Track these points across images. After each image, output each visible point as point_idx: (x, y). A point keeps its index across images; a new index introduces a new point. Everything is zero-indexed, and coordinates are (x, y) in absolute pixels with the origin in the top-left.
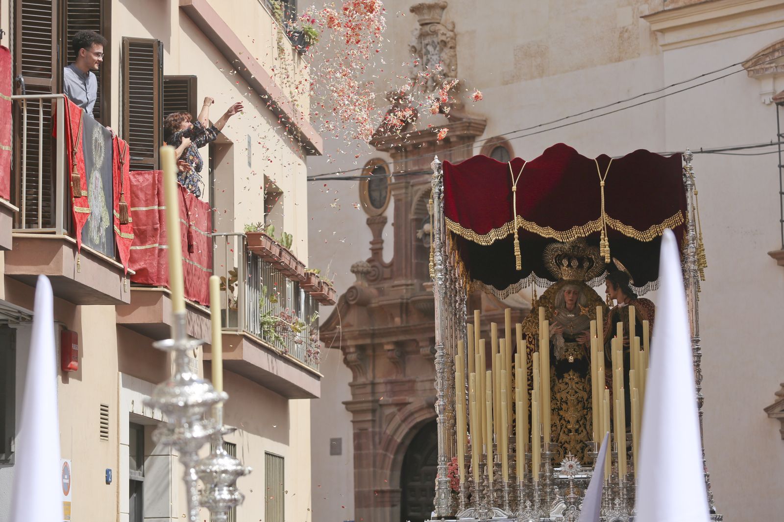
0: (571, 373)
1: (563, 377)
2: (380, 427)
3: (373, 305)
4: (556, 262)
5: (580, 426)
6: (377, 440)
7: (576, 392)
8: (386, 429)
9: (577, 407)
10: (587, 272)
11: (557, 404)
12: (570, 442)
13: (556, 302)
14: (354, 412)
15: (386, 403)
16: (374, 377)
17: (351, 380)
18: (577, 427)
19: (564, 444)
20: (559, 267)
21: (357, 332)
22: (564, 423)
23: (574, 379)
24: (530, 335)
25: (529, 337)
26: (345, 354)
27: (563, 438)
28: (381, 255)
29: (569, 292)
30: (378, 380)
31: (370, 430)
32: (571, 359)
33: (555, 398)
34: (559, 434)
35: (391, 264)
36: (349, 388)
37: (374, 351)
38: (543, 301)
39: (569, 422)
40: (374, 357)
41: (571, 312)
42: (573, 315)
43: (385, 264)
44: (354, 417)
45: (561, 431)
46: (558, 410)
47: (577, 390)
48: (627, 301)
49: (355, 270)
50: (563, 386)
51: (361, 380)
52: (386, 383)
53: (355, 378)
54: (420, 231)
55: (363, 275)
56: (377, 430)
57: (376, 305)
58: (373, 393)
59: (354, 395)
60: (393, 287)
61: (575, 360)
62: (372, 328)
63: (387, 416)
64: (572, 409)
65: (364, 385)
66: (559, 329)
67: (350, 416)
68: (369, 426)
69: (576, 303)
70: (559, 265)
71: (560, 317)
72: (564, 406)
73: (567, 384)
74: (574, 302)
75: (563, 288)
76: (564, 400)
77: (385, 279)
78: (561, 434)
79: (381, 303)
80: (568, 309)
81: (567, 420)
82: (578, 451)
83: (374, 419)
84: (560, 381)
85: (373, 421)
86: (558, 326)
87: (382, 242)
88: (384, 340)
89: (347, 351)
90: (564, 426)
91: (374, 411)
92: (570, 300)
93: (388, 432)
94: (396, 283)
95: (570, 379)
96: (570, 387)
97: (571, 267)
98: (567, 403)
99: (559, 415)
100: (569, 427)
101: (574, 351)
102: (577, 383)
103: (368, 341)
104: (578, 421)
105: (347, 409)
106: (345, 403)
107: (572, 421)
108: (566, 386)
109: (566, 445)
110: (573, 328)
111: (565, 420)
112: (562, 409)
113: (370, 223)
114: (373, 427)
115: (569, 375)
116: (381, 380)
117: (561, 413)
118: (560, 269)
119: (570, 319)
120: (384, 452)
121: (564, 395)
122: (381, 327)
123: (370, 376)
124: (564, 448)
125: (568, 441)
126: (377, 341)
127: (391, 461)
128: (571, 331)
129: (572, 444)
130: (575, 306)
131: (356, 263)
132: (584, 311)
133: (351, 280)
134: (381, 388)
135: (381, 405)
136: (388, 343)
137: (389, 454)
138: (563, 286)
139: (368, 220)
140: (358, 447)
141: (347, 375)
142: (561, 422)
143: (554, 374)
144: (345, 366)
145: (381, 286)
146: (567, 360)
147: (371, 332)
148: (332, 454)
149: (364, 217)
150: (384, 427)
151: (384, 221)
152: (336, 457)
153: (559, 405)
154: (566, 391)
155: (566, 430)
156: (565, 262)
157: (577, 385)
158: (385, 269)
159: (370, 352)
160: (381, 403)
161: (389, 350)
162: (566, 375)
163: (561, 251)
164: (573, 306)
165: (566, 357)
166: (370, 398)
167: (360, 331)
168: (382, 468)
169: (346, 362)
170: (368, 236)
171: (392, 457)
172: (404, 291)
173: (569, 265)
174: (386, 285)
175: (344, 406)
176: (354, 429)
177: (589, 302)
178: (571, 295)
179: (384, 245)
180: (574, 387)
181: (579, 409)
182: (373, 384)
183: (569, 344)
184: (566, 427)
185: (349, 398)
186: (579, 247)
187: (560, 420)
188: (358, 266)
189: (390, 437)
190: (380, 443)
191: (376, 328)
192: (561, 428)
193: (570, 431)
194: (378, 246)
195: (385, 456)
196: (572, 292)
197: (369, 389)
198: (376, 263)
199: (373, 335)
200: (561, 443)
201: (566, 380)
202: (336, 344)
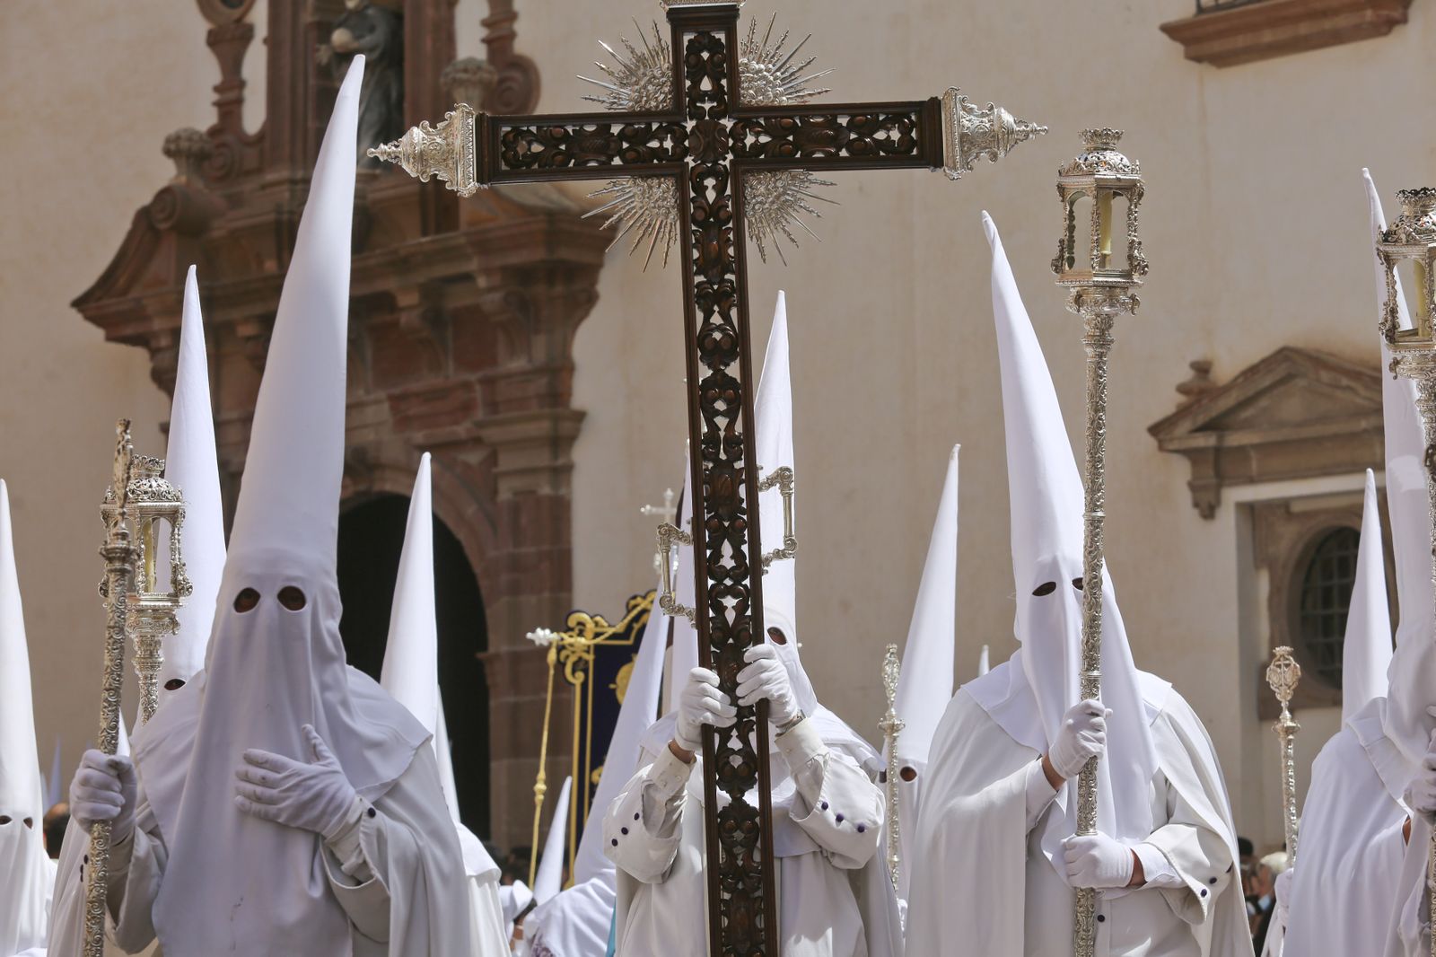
3: (216, 234)
26: (154, 356)
28: (240, 117)
30: (226, 416)
35: (261, 136)
43: (247, 136)
49: (175, 149)
54: (323, 47)
55: (192, 160)
57: (221, 231)
60: (264, 187)
77: (248, 173)
79: (234, 225)
87: (241, 84)
88: (235, 314)
89: (154, 344)
94: (270, 177)
113: (214, 41)
116: (234, 415)
126: (220, 317)
131: (176, 133)
133: (166, 172)
134: (234, 434)
136: (247, 320)
139: (210, 33)
144: (154, 388)
145: (236, 189)
149: (201, 27)
151: (246, 34)
158: (247, 150)
161: (248, 339)
169: (155, 373)
170: (211, 72)
172: (287, 195)
174: (249, 186)
179: (247, 93)
188: (180, 138)
194: (231, 95)
198: (228, 137)
202: (129, 331)
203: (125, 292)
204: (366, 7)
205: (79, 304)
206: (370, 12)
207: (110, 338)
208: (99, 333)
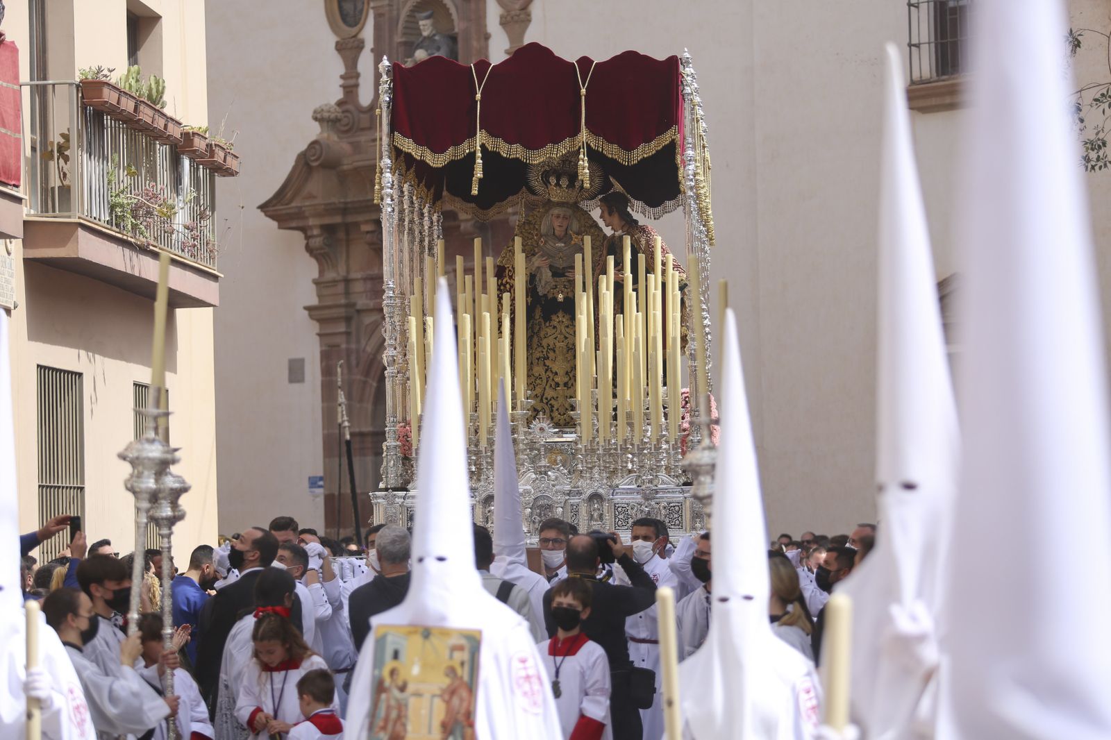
0: (560, 314)
1: (550, 320)
2: (358, 342)
3: (345, 167)
4: (542, 179)
5: (570, 379)
6: (354, 362)
7: (566, 338)
8: (366, 344)
9: (567, 355)
10: (580, 192)
11: (543, 352)
12: (557, 397)
13: (543, 229)
14: (321, 321)
15: (365, 308)
16: (348, 272)
17: (316, 275)
18: (566, 379)
19: (550, 400)
20: (546, 185)
21: (323, 207)
22: (551, 375)
23: (563, 322)
24: (510, 268)
25: (510, 271)
26: (307, 238)
27: (550, 393)
28: (357, 95)
29: (558, 217)
30: (353, 275)
31: (344, 346)
32: (560, 297)
33: (541, 344)
34: (545, 389)
35: (370, 108)
36: (314, 287)
37: (347, 233)
38: (527, 227)
39: (556, 374)
40: (348, 242)
41: (560, 240)
42: (563, 245)
43: (362, 107)
44: (320, 329)
45: (546, 385)
46: (545, 359)
47: (567, 335)
48: (625, 229)
49: (319, 117)
50: (550, 331)
51: (330, 275)
52: (365, 279)
53: (321, 272)
54: (409, 60)
55: (330, 123)
56: (353, 346)
57: (349, 167)
58: (347, 293)
59: (320, 296)
61: (564, 298)
62: (342, 200)
63: (367, 325)
64: (560, 358)
65: (334, 282)
66: (545, 260)
67: (315, 327)
68: (342, 342)
69: (567, 229)
70: (546, 183)
71: (548, 246)
72: (551, 355)
73: (555, 327)
74: (564, 228)
75: (551, 212)
76: (551, 347)
77: (363, 129)
78: (547, 388)
79: (356, 164)
80: (556, 237)
81: (554, 371)
82: (567, 409)
83: (349, 330)
84: (547, 324)
85: (348, 334)
86: (544, 257)
87: (358, 76)
88: (360, 218)
89: (309, 233)
90: (551, 378)
91: (348, 320)
92: (559, 226)
93: (369, 349)
95: (559, 322)
96: (559, 331)
97: (560, 186)
98: (554, 351)
99: (545, 365)
100: (557, 380)
101: (565, 287)
102: (568, 327)
103: (337, 219)
104: (567, 373)
105: (311, 317)
106: (306, 308)
107: (561, 372)
108: (554, 331)
109: (553, 402)
110: (563, 261)
111: (551, 371)
112: (548, 358)
113: (340, 48)
114: (348, 342)
115: (558, 317)
116: (358, 275)
117: (547, 362)
118: (547, 188)
119: (560, 250)
120: (363, 378)
121: (550, 341)
122: (356, 199)
123: (342, 271)
124: (550, 404)
125: (555, 397)
126: (350, 219)
127: (373, 390)
128: (560, 264)
129: (561, 400)
130: (566, 233)
131: (320, 107)
132: (575, 240)
133: (314, 131)
134: (358, 287)
135: (359, 311)
136: (367, 222)
137: (370, 381)
138: (550, 209)
139: (337, 43)
140: (327, 371)
141: (311, 268)
142: (548, 373)
143: (540, 316)
144: (307, 255)
145: (357, 139)
146: (555, 299)
147: (342, 206)
148: (291, 381)
149: (331, 39)
150: (363, 342)
151: (360, 46)
152: (296, 386)
153: (545, 353)
154: (554, 336)
155: (553, 384)
156: (553, 180)
157: (568, 330)
158: (362, 116)
159: (341, 235)
160: (358, 307)
161: (368, 232)
162: (554, 317)
163: (548, 166)
164: (563, 233)
165: (555, 295)
166: (343, 301)
167: (325, 204)
168: (361, 400)
169: (309, 249)
170: (338, 67)
171: (375, 384)
173: (558, 184)
174: (364, 138)
175: (306, 313)
176: (321, 346)
177: (583, 229)
178: (560, 220)
179: (361, 81)
180: (563, 331)
181: (569, 359)
182: (347, 281)
183: (558, 279)
184: (553, 380)
185: (314, 301)
186: (571, 162)
187: (547, 370)
188: (322, 110)
189: (371, 356)
190: (358, 365)
191: (349, 200)
192: (547, 382)
193: (557, 385)
194: (352, 82)
195: (365, 383)
196: (561, 216)
197: (341, 288)
198: (350, 107)
199: (345, 210)
200: (546, 399)
201: (555, 323)
202: (294, 224)
203: (291, 201)
204: (434, 35)
205: (263, 207)
206: (437, 38)
207: (280, 227)
208: (275, 224)
